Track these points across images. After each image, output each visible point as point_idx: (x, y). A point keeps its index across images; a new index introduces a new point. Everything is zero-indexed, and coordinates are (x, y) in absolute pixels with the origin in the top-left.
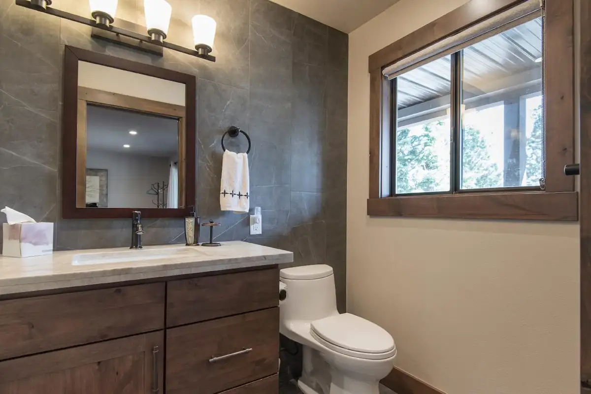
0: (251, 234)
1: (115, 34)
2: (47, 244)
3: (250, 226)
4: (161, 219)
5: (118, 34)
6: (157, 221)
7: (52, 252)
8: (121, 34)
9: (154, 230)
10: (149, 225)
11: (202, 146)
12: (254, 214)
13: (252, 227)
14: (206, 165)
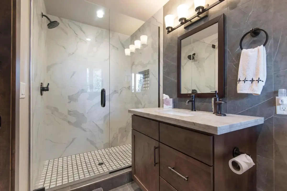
0: (277, 113)
1: (190, 22)
2: (170, 105)
3: (275, 106)
4: (208, 98)
5: (190, 20)
6: (206, 100)
7: (172, 108)
8: (191, 20)
9: (205, 104)
10: (203, 101)
11: (230, 53)
12: (278, 96)
13: (278, 107)
14: (233, 64)
